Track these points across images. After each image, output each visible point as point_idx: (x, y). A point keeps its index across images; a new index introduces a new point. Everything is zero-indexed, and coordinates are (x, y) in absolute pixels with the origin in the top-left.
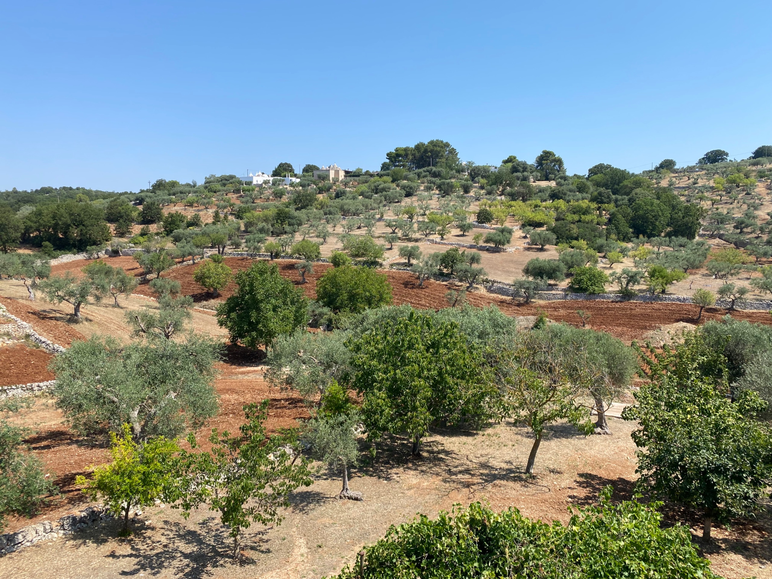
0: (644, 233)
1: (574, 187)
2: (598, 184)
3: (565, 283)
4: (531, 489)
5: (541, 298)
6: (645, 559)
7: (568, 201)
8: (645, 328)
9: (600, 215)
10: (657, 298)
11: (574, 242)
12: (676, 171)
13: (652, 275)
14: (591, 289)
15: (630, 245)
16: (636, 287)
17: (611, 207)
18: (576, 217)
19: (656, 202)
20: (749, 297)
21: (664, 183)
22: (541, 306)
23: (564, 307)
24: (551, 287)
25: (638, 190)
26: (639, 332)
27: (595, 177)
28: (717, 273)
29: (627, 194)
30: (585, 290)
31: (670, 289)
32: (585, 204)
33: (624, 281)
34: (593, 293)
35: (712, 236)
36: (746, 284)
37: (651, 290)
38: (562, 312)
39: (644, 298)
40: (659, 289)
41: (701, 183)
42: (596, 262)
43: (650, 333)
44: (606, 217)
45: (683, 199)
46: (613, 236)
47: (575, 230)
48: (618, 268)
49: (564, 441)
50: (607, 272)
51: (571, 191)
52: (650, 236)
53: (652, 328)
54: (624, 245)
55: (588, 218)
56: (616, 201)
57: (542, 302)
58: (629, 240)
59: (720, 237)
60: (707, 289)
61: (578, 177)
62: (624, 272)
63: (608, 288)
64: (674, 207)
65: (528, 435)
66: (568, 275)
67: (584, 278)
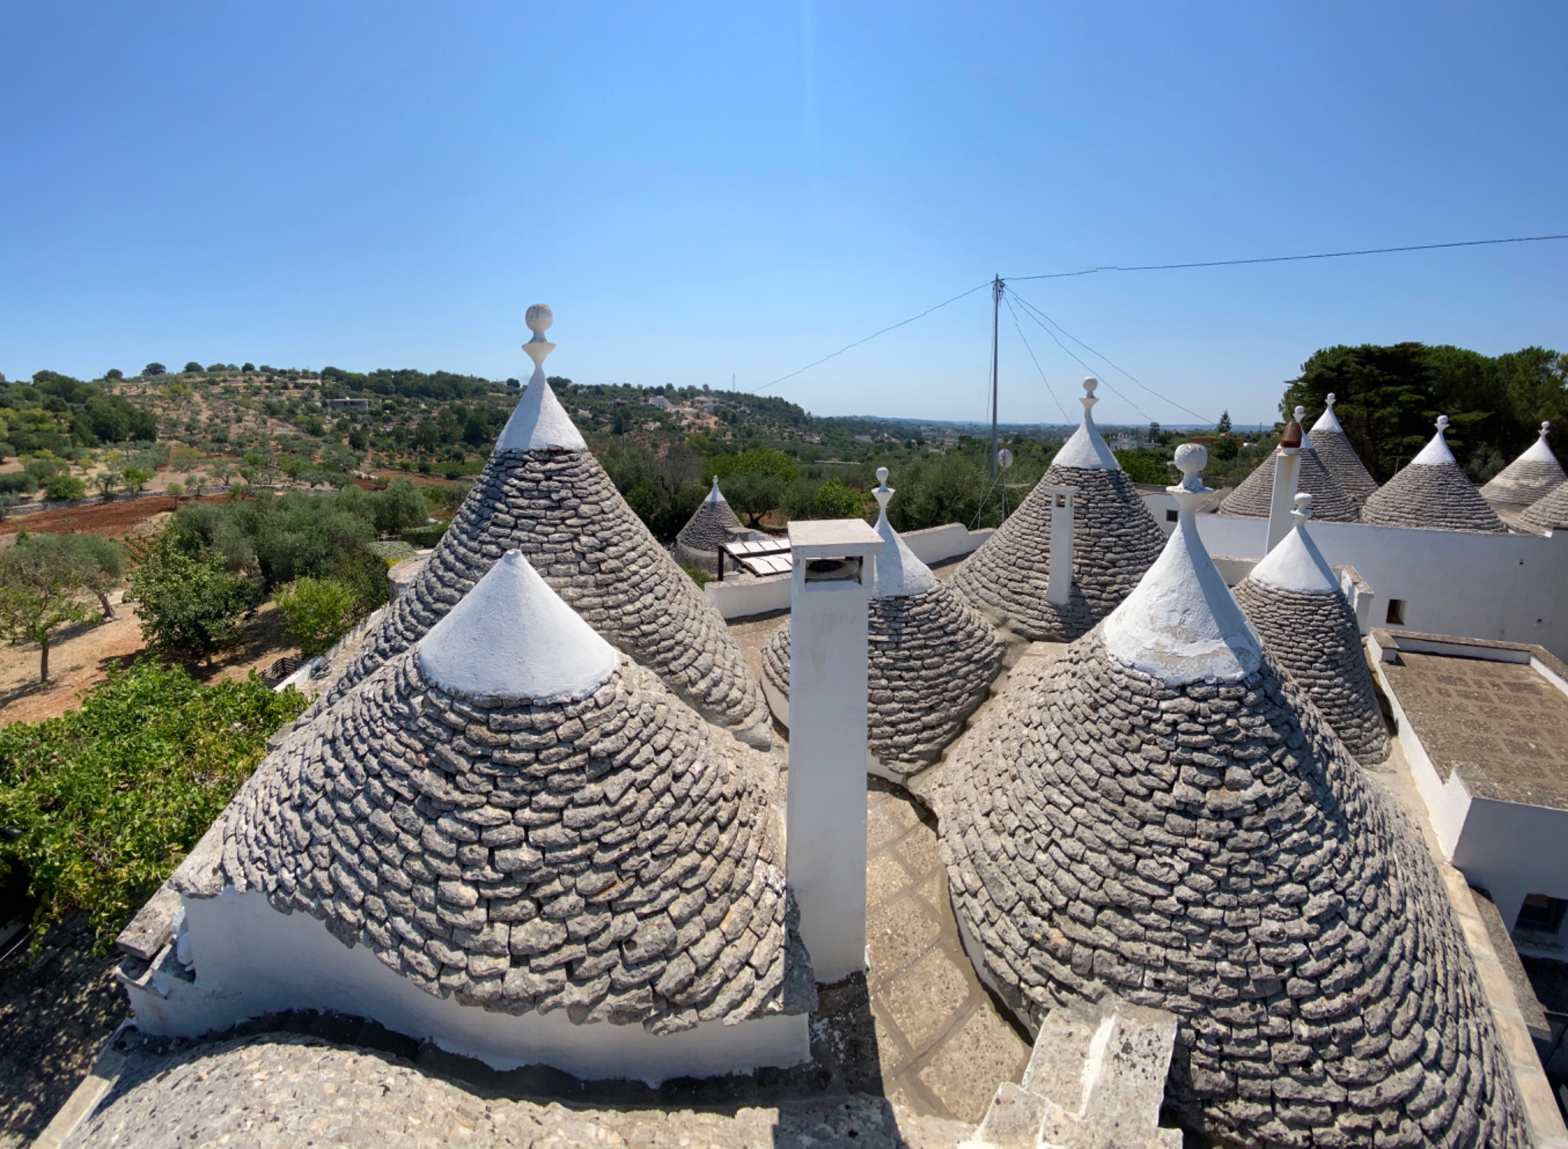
0: (110, 439)
1: (20, 395)
2: (47, 392)
3: (40, 495)
4: (53, 694)
5: (16, 513)
6: (153, 703)
7: (18, 410)
8: (134, 523)
9: (59, 423)
10: (137, 496)
11: (38, 452)
12: (124, 381)
13: (127, 475)
14: (71, 496)
15: (99, 451)
16: (115, 489)
17: (69, 414)
18: (32, 426)
19: (113, 409)
20: (208, 484)
21: (116, 392)
22: (19, 522)
23: (47, 518)
24: (24, 500)
25: (92, 398)
26: (128, 527)
27: (42, 384)
28: (180, 468)
29: (83, 402)
30: (64, 498)
31: (146, 486)
32: (38, 412)
33: (102, 485)
34: (74, 500)
35: (170, 438)
36: (203, 475)
37: (130, 490)
38: (46, 523)
39: (126, 497)
40: (136, 488)
41: (149, 392)
42: (68, 470)
43: (139, 526)
44: (66, 425)
45: (137, 406)
46: (79, 443)
47: (35, 440)
48: (93, 473)
49: (78, 640)
50: (83, 478)
51: (17, 398)
52: (116, 441)
53: (138, 522)
54: (93, 451)
55: (46, 426)
56: (73, 409)
57: (19, 518)
58: (97, 447)
59: (177, 438)
60: (176, 482)
61: (23, 384)
62: (100, 476)
63: (88, 493)
64: (131, 414)
65: (36, 648)
66: (42, 486)
67: (60, 486)
